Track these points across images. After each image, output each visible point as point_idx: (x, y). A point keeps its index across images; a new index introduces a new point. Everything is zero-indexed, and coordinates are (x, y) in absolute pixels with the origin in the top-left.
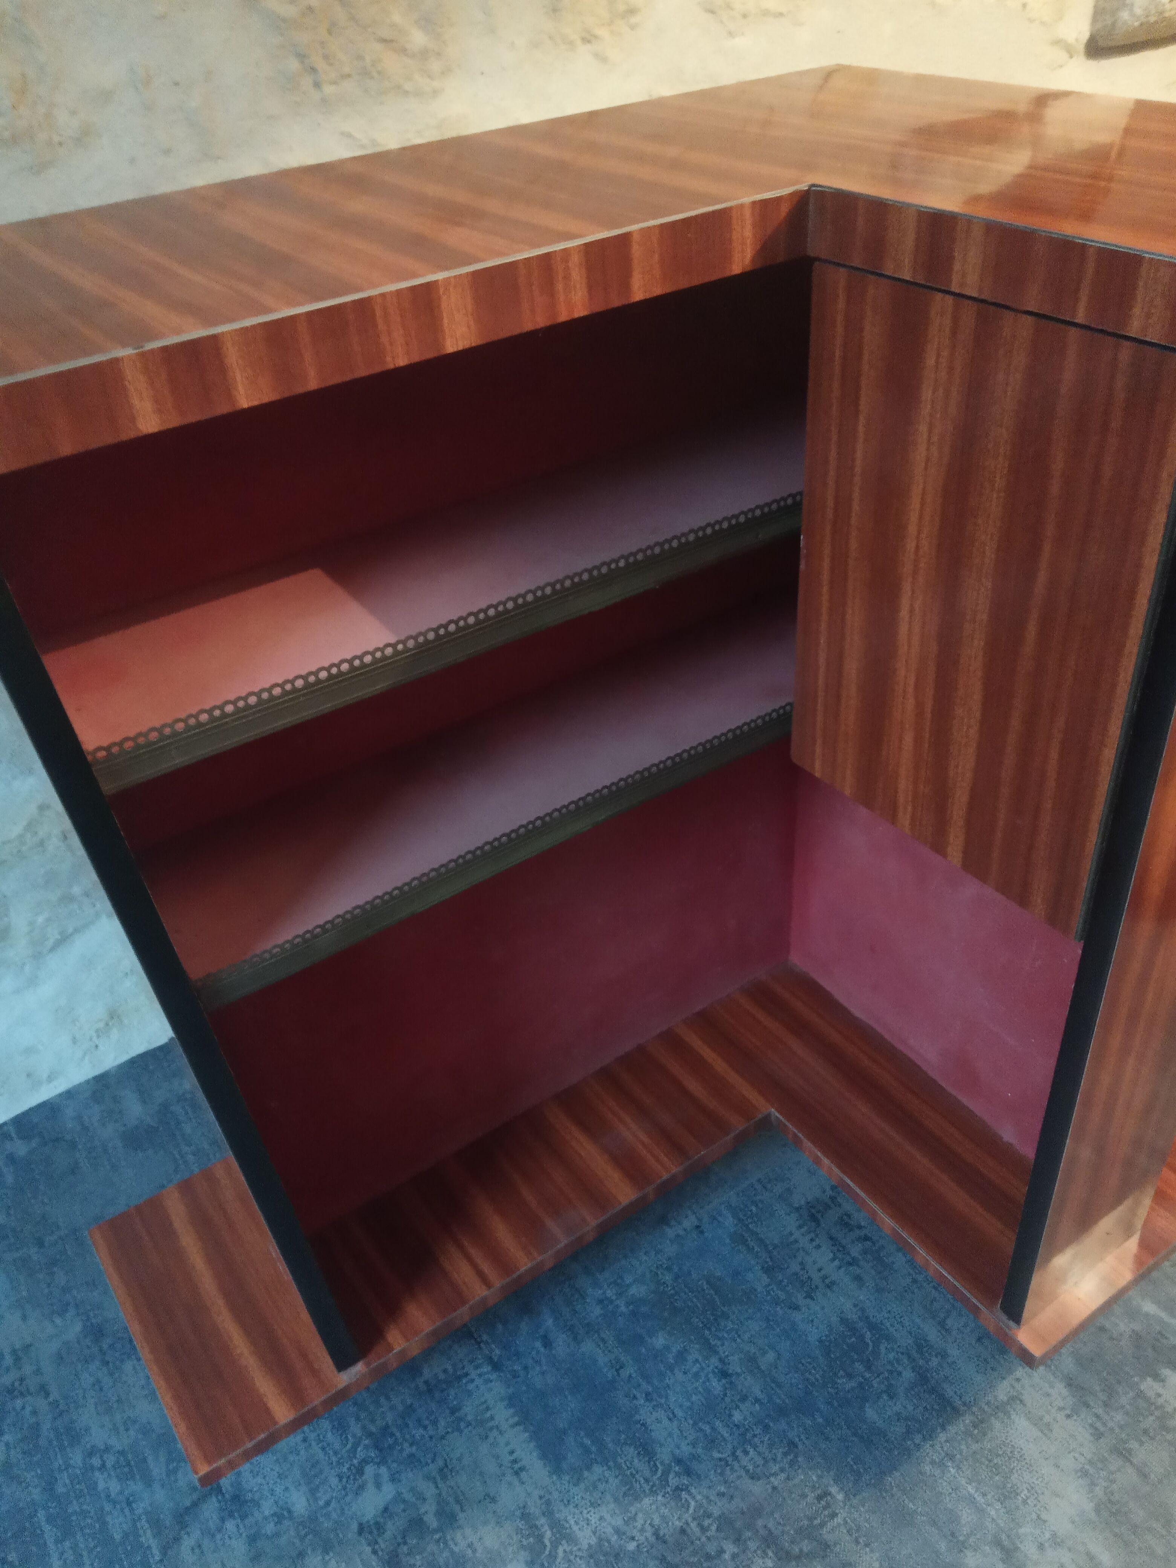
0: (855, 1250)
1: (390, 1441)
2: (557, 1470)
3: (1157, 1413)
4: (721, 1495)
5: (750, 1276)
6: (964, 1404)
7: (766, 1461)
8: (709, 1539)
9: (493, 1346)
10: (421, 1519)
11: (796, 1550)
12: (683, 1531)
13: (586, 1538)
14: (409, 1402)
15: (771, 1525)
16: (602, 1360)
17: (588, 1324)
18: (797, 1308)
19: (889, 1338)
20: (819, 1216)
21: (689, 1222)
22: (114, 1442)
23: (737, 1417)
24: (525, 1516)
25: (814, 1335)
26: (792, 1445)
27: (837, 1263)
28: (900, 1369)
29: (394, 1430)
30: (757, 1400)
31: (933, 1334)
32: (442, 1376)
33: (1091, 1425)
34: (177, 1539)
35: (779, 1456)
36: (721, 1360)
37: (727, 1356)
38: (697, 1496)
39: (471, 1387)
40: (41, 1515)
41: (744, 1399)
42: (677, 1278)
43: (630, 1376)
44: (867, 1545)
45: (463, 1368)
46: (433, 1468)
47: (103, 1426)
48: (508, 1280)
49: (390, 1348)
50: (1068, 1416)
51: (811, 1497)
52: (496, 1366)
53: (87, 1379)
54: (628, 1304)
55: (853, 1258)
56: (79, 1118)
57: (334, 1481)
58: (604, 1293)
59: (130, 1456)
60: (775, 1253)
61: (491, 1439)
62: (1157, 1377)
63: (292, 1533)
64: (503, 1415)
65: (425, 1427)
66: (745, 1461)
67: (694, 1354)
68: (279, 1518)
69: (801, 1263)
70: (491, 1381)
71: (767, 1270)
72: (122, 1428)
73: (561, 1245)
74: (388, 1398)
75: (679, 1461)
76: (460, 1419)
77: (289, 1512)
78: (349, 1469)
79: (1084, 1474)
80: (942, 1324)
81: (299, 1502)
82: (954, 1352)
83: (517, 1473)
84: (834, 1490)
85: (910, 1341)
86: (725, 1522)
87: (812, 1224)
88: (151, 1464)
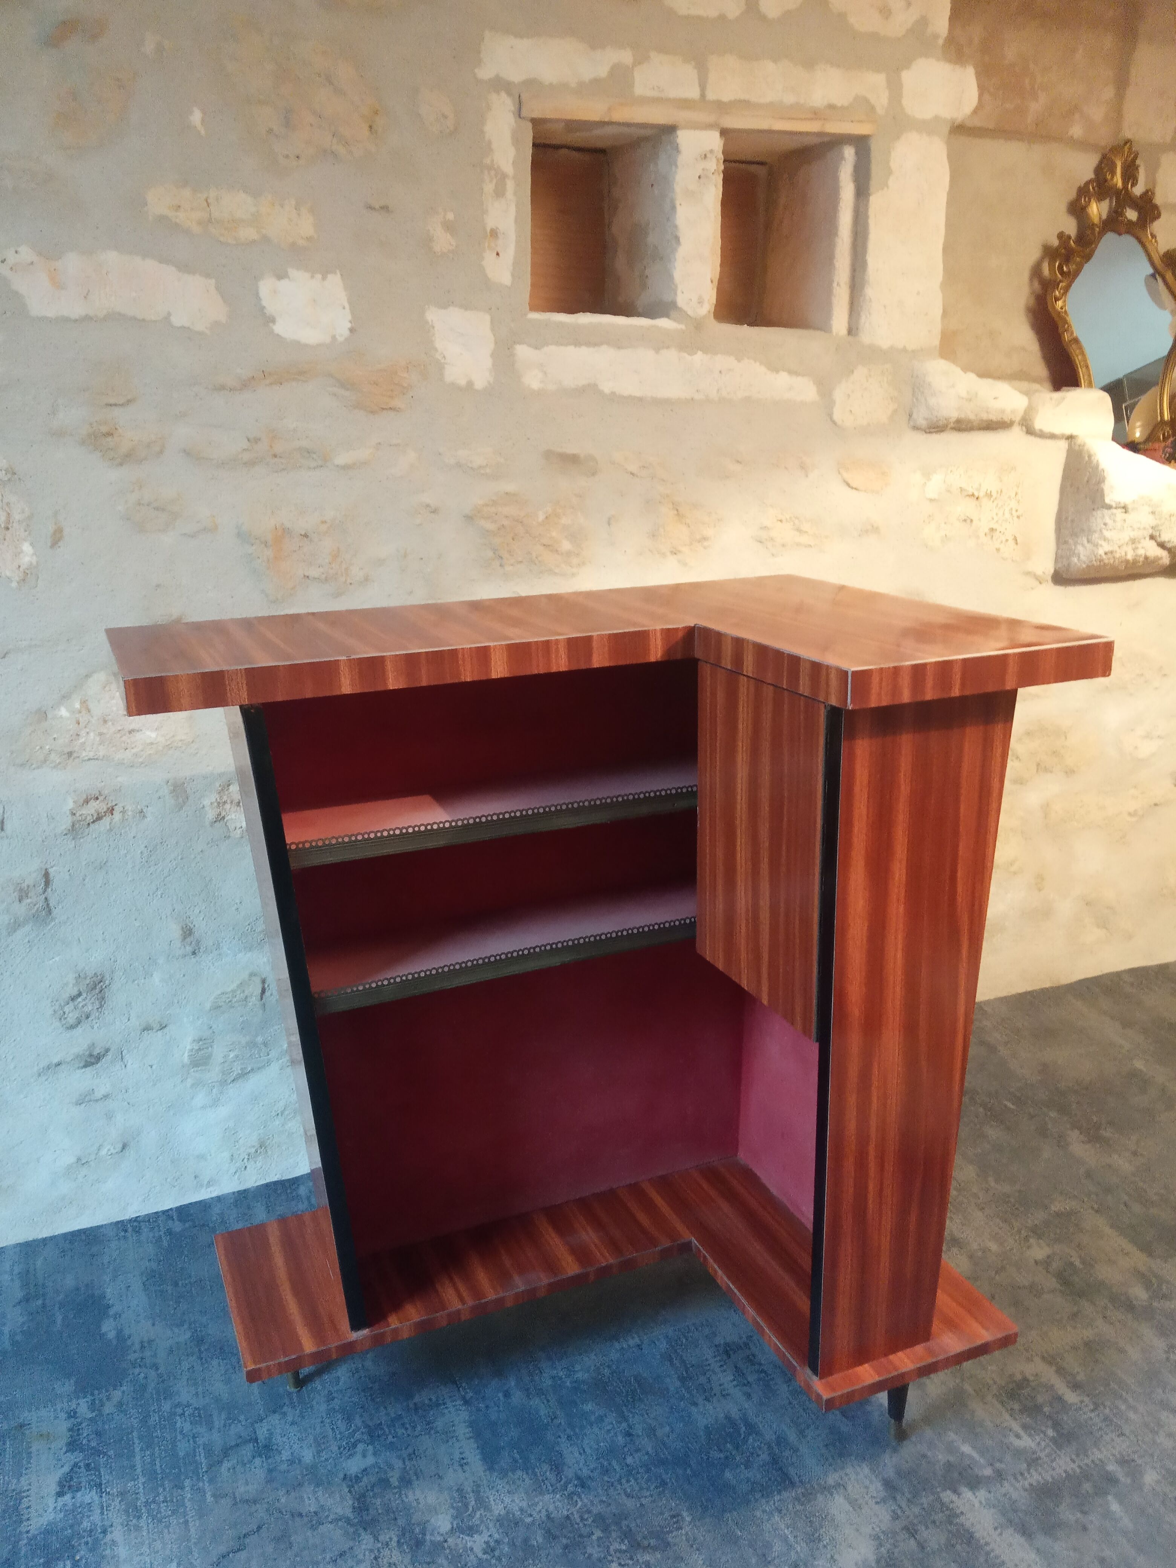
0: (752, 1378)
1: (380, 1432)
2: (491, 1469)
3: (948, 1513)
4: (602, 1501)
5: (668, 1380)
6: (801, 1482)
7: (641, 1489)
8: (585, 1525)
9: (468, 1391)
10: (388, 1480)
11: (646, 1543)
12: (568, 1517)
13: (498, 1509)
14: (400, 1412)
15: (633, 1525)
16: (543, 1412)
17: (540, 1390)
18: (696, 1404)
19: (758, 1433)
20: (731, 1352)
21: (633, 1341)
22: (194, 1402)
23: (629, 1460)
24: (460, 1490)
25: (702, 1422)
26: (663, 1483)
27: (735, 1383)
28: (760, 1453)
29: (385, 1427)
30: (647, 1453)
31: (792, 1436)
32: (427, 1402)
33: (893, 1511)
34: (220, 1462)
35: (652, 1488)
36: (629, 1426)
37: (634, 1424)
38: (586, 1499)
39: (446, 1411)
40: (135, 1434)
41: (638, 1450)
42: (613, 1372)
43: (560, 1424)
44: (698, 1550)
45: (443, 1399)
46: (405, 1453)
47: (188, 1392)
48: (476, 1303)
50: (877, 1503)
51: (666, 1515)
52: (466, 1402)
53: (185, 1365)
54: (572, 1382)
55: (749, 1383)
57: (335, 1448)
58: (558, 1373)
59: (202, 1412)
60: (691, 1370)
61: (450, 1443)
62: (955, 1491)
63: (298, 1472)
64: (462, 1430)
65: (406, 1429)
66: (626, 1485)
67: (611, 1418)
68: (291, 1462)
69: (708, 1379)
70: (461, 1410)
71: (682, 1379)
72: (201, 1396)
73: (519, 1291)
74: (385, 1408)
75: (578, 1478)
76: (432, 1428)
77: (300, 1461)
78: (347, 1443)
79: (877, 1538)
81: (308, 1456)
82: (804, 1449)
83: (462, 1466)
84: (685, 1514)
85: (774, 1437)
86: (600, 1520)
87: (725, 1357)
88: (215, 1418)
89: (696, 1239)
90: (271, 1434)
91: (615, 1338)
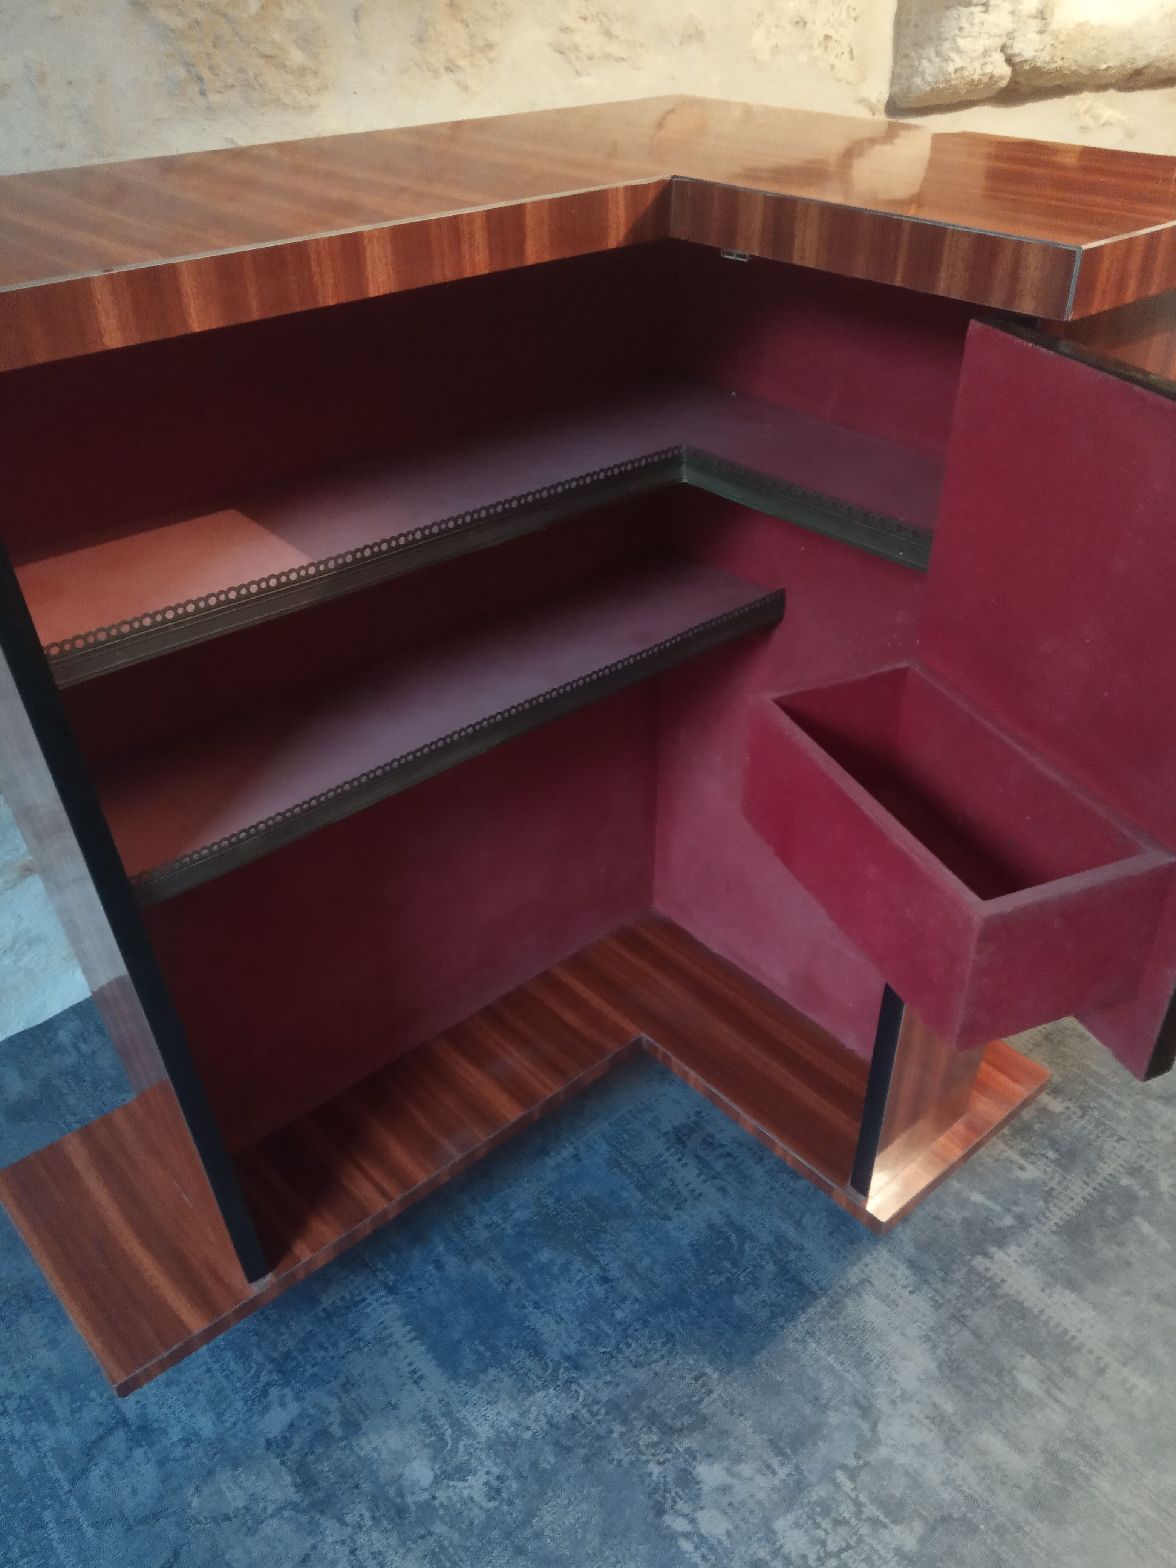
0: (719, 1166)
1: (293, 1364)
2: (455, 1376)
3: (987, 1284)
4: (607, 1383)
5: (625, 1194)
6: (821, 1289)
7: (647, 1351)
8: (598, 1421)
9: (388, 1273)
10: (327, 1430)
11: (678, 1424)
12: (574, 1417)
13: (484, 1432)
14: (309, 1328)
15: (654, 1404)
16: (492, 1277)
17: (478, 1247)
18: (668, 1218)
19: (752, 1238)
20: (684, 1138)
21: (567, 1152)
23: (619, 1315)
24: (427, 1418)
25: (685, 1241)
26: (670, 1336)
27: (702, 1177)
28: (763, 1263)
29: (295, 1354)
30: (637, 1300)
31: (791, 1232)
32: (339, 1303)
33: (932, 1299)
34: (85, 1471)
35: (659, 1346)
36: (603, 1269)
37: (607, 1264)
38: (586, 1387)
39: (369, 1310)
41: (624, 1300)
42: (558, 1200)
43: (519, 1289)
44: (741, 1415)
45: (360, 1294)
46: (335, 1385)
49: (296, 1261)
50: (911, 1293)
51: (689, 1378)
52: (391, 1290)
54: (514, 1226)
55: (717, 1173)
57: (239, 1405)
58: (491, 1219)
60: (647, 1173)
61: (390, 1355)
62: (985, 1255)
63: (200, 1454)
64: (400, 1332)
65: (326, 1349)
66: (628, 1352)
67: (578, 1264)
68: (186, 1442)
69: (671, 1180)
70: (388, 1303)
71: (641, 1188)
72: (22, 1376)
73: (455, 1160)
74: (288, 1327)
75: (568, 1358)
76: (359, 1339)
77: (197, 1435)
78: (254, 1392)
79: (928, 1339)
80: (798, 1223)
81: (206, 1426)
82: (810, 1246)
83: (416, 1382)
84: (709, 1370)
85: (771, 1239)
86: (612, 1406)
87: (679, 1146)
88: (54, 1404)
89: (647, 1034)
90: (144, 1407)
91: (543, 1152)
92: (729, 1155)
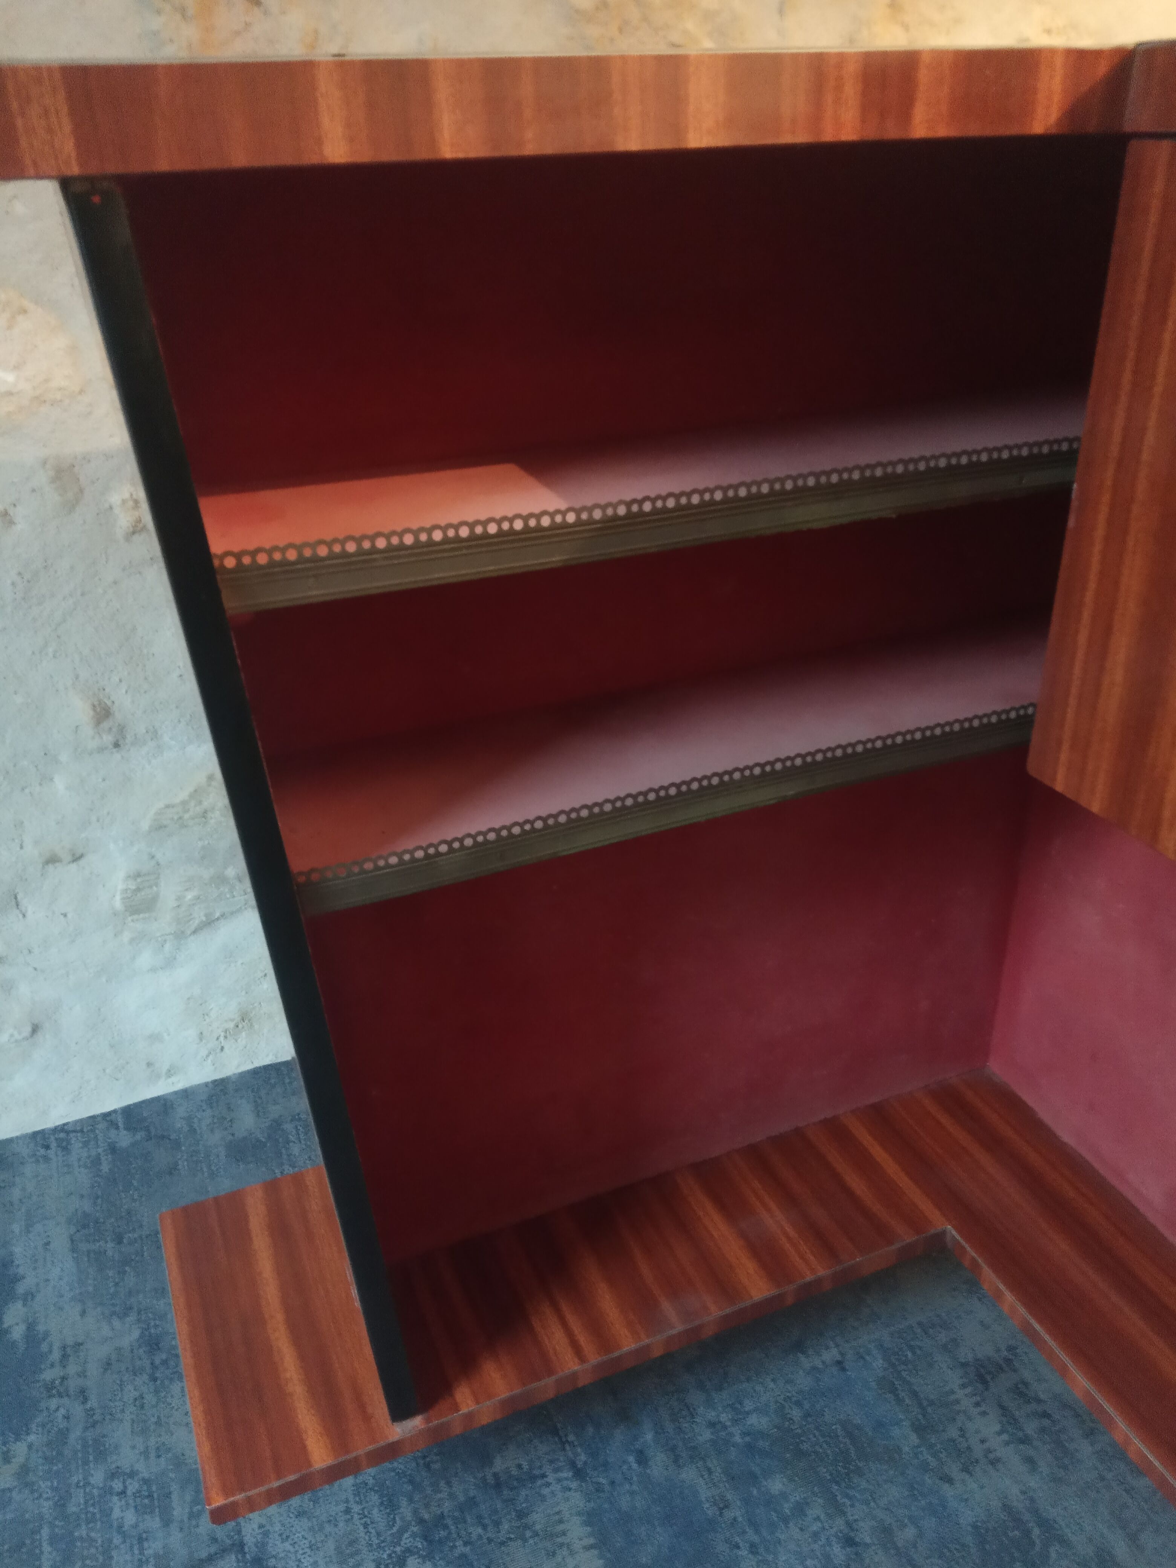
0: (1031, 1428)
1: (443, 1533)
5: (896, 1432)
9: (579, 1450)
14: (472, 1493)
16: (704, 1493)
17: (694, 1448)
18: (950, 1481)
19: (1063, 1541)
20: (988, 1378)
21: (830, 1355)
22: (140, 1466)
25: (967, 1517)
27: (1005, 1437)
29: (449, 1522)
31: (1120, 1548)
32: (515, 1472)
36: (848, 1524)
37: (856, 1521)
39: (546, 1491)
40: (45, 1532)
42: (807, 1415)
43: (735, 1519)
45: (540, 1467)
47: (133, 1447)
48: (605, 1358)
49: (456, 1408)
52: (579, 1473)
53: (130, 1393)
54: (744, 1434)
55: (1026, 1436)
56: (189, 1119)
58: (718, 1416)
59: (154, 1488)
60: (929, 1410)
61: (558, 1559)
64: (577, 1532)
65: (485, 1527)
67: (816, 1510)
69: (961, 1429)
70: (570, 1489)
71: (919, 1429)
72: (153, 1455)
73: (674, 1332)
74: (449, 1484)
76: (526, 1527)
78: (390, 1556)
80: (1133, 1538)
85: (1090, 1551)
87: (980, 1386)
88: (175, 1499)
89: (954, 1227)
90: (266, 1534)
91: (799, 1347)
92: (1046, 1415)
